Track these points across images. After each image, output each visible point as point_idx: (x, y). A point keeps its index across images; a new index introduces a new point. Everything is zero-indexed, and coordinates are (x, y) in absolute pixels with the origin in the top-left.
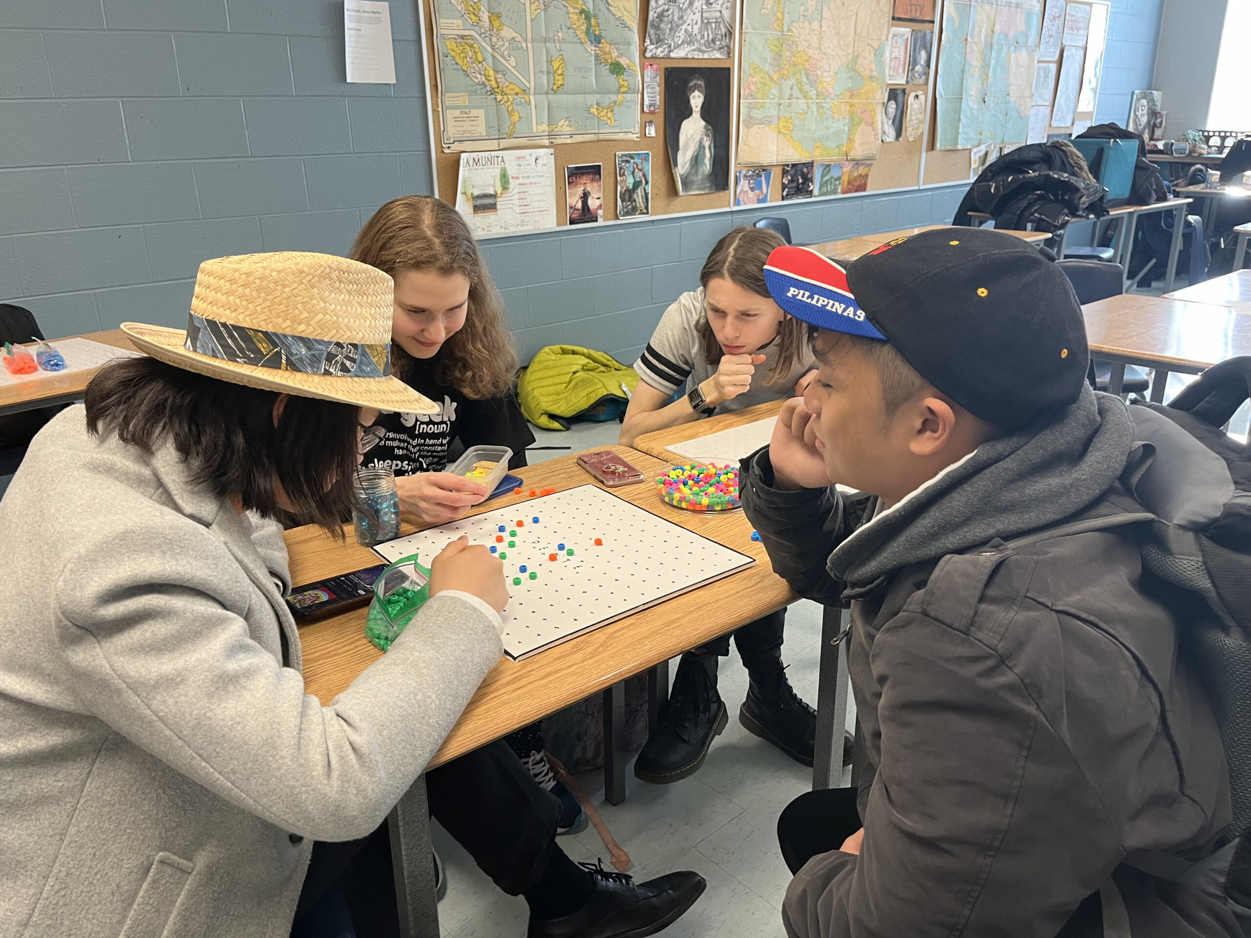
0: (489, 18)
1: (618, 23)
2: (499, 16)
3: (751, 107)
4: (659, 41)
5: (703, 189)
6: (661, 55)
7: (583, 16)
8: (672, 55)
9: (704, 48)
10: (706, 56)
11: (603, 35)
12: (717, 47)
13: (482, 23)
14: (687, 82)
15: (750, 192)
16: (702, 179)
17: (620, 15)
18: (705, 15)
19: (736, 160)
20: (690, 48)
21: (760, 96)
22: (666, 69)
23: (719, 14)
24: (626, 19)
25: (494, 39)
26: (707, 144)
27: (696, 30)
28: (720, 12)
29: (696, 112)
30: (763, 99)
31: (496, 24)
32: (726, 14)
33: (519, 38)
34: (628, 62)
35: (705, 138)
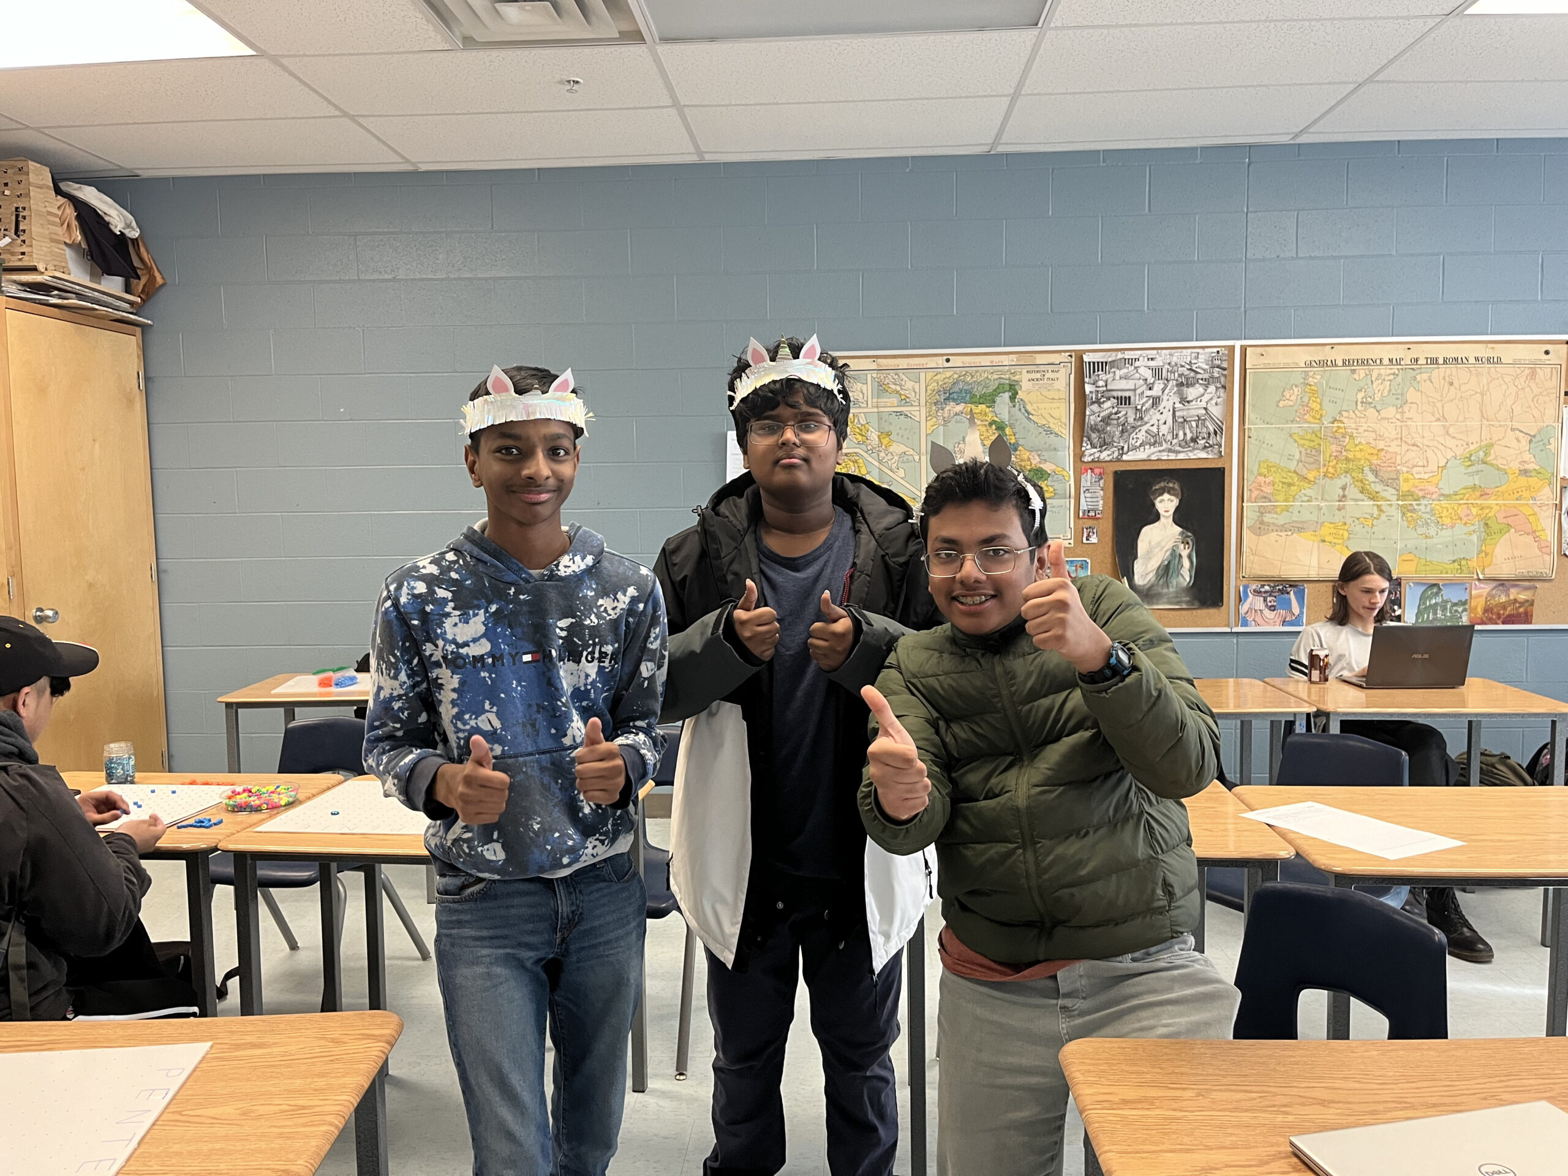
0: (879, 436)
1: (1041, 430)
2: (888, 434)
3: (1262, 512)
4: (1104, 444)
5: (1178, 603)
6: (1107, 459)
7: (994, 427)
8: (1125, 457)
9: (1178, 448)
10: (1181, 456)
11: (1021, 442)
12: (1200, 446)
13: (868, 442)
14: (1150, 485)
15: (1267, 612)
16: (1177, 592)
17: (1044, 422)
18: (1178, 414)
19: (1237, 572)
20: (1153, 449)
21: (1281, 497)
22: (1116, 473)
23: (1204, 412)
24: (1051, 425)
25: (882, 454)
26: (1185, 553)
27: (1164, 430)
28: (1206, 409)
29: (1167, 517)
30: (1286, 501)
31: (885, 441)
32: (1216, 411)
33: (912, 452)
34: (1054, 467)
35: (1182, 546)
